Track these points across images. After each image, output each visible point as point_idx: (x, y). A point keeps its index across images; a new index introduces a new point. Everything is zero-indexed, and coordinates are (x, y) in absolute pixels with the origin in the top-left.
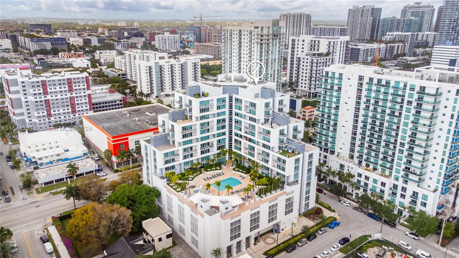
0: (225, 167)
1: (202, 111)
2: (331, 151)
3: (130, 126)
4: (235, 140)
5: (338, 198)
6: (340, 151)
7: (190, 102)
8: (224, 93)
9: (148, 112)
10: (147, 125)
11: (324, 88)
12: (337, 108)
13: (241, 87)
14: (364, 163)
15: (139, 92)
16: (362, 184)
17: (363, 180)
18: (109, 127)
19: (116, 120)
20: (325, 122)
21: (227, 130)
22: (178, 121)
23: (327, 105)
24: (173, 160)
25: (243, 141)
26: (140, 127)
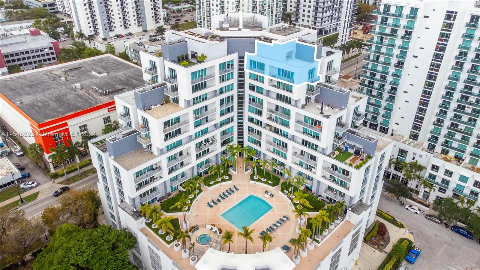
0: (236, 173)
1: (195, 88)
2: (381, 128)
3: (67, 100)
4: (249, 127)
5: (398, 199)
6: (395, 127)
7: (173, 73)
8: (229, 53)
9: (95, 71)
10: (95, 95)
11: (379, 33)
12: (400, 64)
13: (259, 38)
14: (438, 148)
15: (77, 32)
16: (438, 180)
17: (440, 175)
18: (33, 103)
19: (43, 87)
20: (376, 85)
21: (234, 114)
22: (153, 107)
23: (382, 59)
24: (152, 179)
25: (265, 132)
26: (85, 100)
